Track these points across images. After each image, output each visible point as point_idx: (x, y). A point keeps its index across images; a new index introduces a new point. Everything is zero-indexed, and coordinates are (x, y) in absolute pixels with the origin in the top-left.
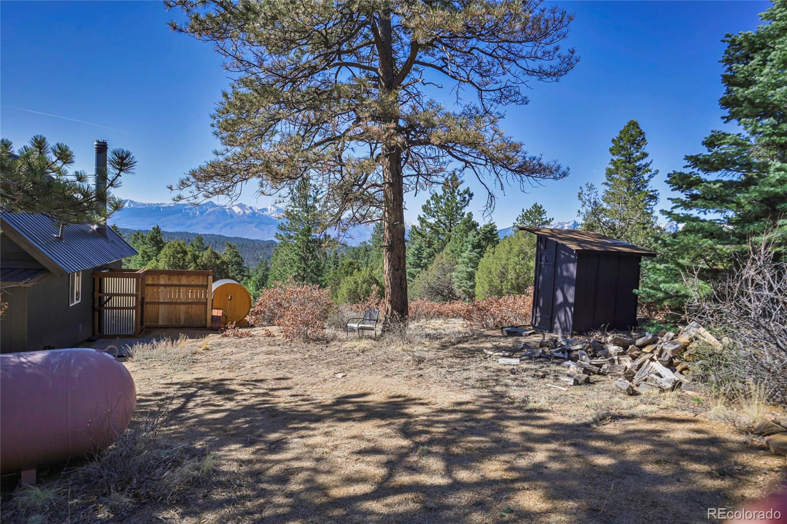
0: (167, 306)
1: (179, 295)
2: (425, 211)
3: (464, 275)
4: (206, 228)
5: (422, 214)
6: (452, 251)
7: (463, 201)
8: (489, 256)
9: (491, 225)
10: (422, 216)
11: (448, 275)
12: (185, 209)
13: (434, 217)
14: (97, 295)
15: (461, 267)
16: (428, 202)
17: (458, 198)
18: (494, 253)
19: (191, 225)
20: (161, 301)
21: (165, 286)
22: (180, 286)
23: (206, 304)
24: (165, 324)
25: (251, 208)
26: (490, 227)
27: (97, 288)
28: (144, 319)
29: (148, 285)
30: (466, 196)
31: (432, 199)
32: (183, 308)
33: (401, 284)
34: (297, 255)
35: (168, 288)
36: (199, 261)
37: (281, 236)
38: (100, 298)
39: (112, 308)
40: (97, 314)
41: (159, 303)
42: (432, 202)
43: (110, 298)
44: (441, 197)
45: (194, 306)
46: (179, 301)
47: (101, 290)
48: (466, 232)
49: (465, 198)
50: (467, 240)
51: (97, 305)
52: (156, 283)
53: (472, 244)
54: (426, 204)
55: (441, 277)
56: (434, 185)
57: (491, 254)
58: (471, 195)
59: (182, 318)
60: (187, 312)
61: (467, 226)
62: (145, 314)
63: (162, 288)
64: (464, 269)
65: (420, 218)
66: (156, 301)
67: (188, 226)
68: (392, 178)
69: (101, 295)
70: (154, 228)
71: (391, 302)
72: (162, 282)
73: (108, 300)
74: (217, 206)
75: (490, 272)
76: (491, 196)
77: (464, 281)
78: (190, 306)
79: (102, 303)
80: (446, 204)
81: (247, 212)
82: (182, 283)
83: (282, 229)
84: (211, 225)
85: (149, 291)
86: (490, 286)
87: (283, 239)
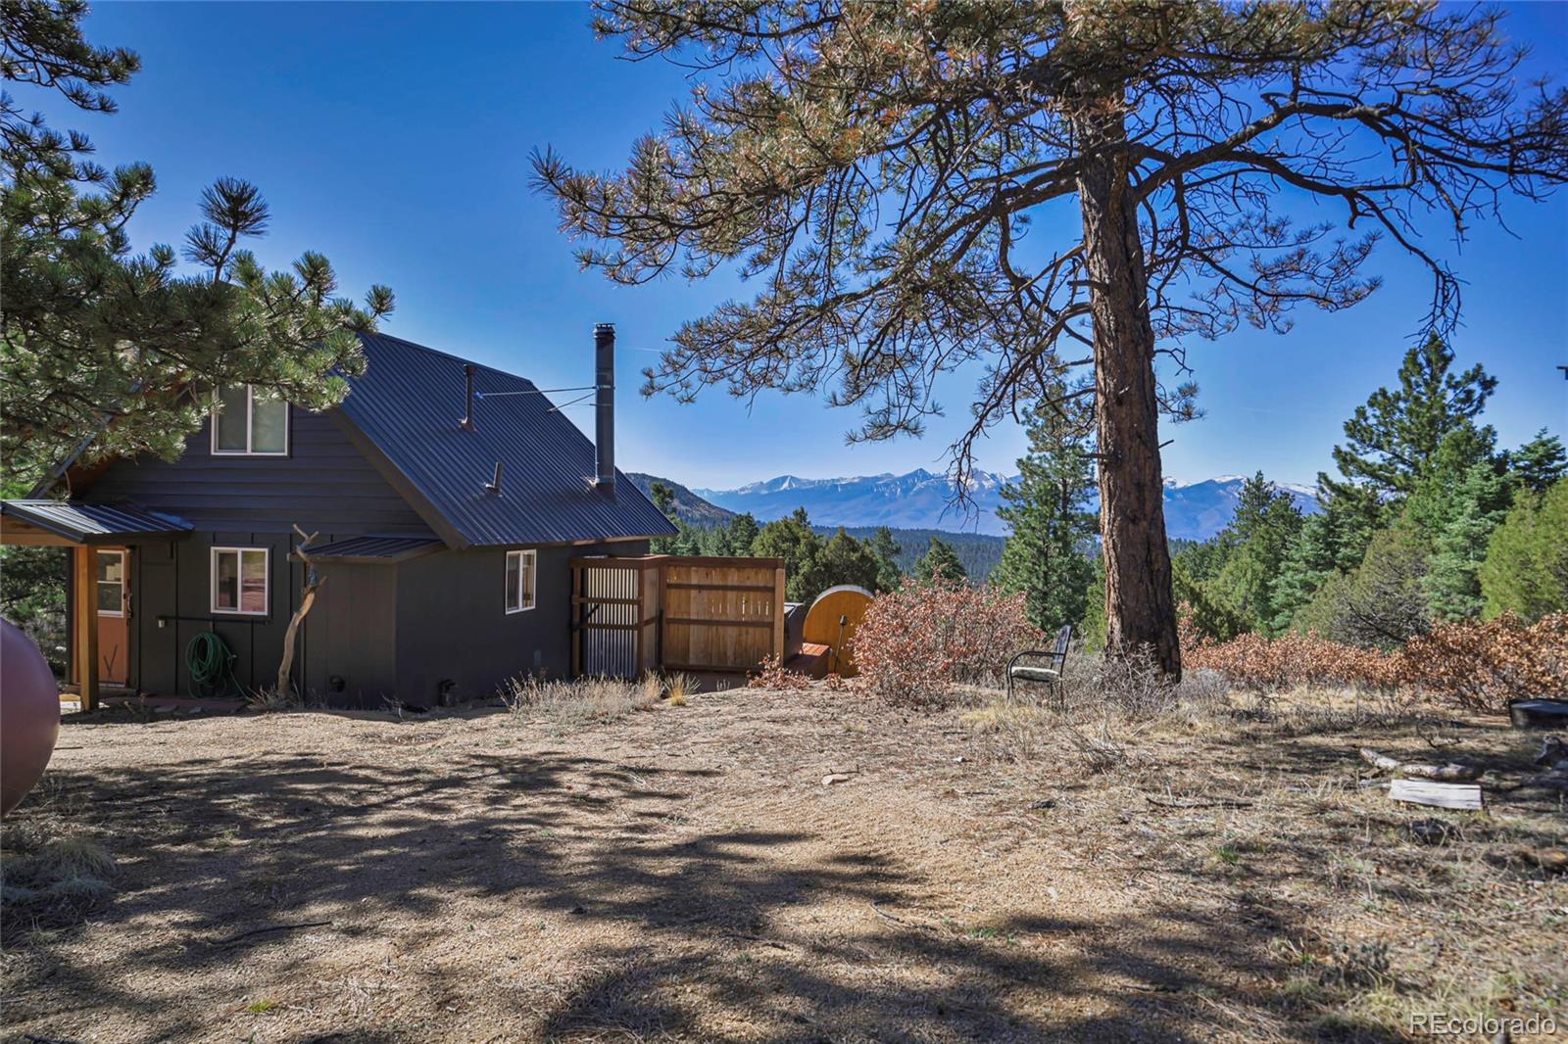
0: (704, 627)
1: (725, 608)
2: (1352, 436)
3: (1457, 581)
4: (912, 518)
5: (1344, 442)
6: (1419, 520)
7: (1463, 401)
8: (1522, 519)
9: (1543, 444)
10: (1345, 449)
11: (1409, 583)
12: (877, 486)
13: (1381, 448)
14: (577, 601)
15: (1446, 560)
16: (1361, 412)
17: (1450, 395)
18: (1538, 509)
19: (888, 514)
20: (693, 617)
21: (700, 588)
22: (725, 588)
23: (771, 625)
24: (703, 663)
25: (993, 476)
26: (1541, 450)
27: (578, 587)
28: (664, 652)
29: (670, 586)
30: (1475, 386)
31: (1371, 405)
32: (732, 632)
33: (1149, 563)
34: (1029, 544)
35: (705, 593)
36: (818, 555)
37: (1007, 510)
38: (583, 607)
39: (600, 626)
40: (577, 634)
41: (690, 622)
42: (1369, 412)
43: (597, 607)
44: (1398, 398)
45: (751, 630)
46: (724, 618)
47: (583, 592)
48: (1459, 467)
49: (1470, 393)
50: (1464, 488)
51: (577, 619)
52: (685, 582)
53: (1479, 499)
54: (1354, 417)
55: (1389, 589)
56: (1285, 305)
57: (1529, 513)
58: (1489, 385)
59: (730, 653)
60: (738, 642)
61: (1462, 453)
62: (665, 643)
63: (694, 593)
64: (1455, 563)
65: (1338, 453)
66: (685, 617)
67: (882, 518)
68: (1110, 272)
69: (583, 600)
70: (796, 513)
71: (1118, 610)
72: (694, 581)
73: (593, 611)
74: (932, 477)
75: (1526, 564)
76: (1444, 280)
77: (1456, 598)
78: (744, 629)
79: (584, 616)
80: (1410, 412)
81: (986, 484)
82: (730, 583)
83: (1007, 496)
84: (922, 513)
85: (674, 597)
86: (1527, 601)
87: (1011, 517)
